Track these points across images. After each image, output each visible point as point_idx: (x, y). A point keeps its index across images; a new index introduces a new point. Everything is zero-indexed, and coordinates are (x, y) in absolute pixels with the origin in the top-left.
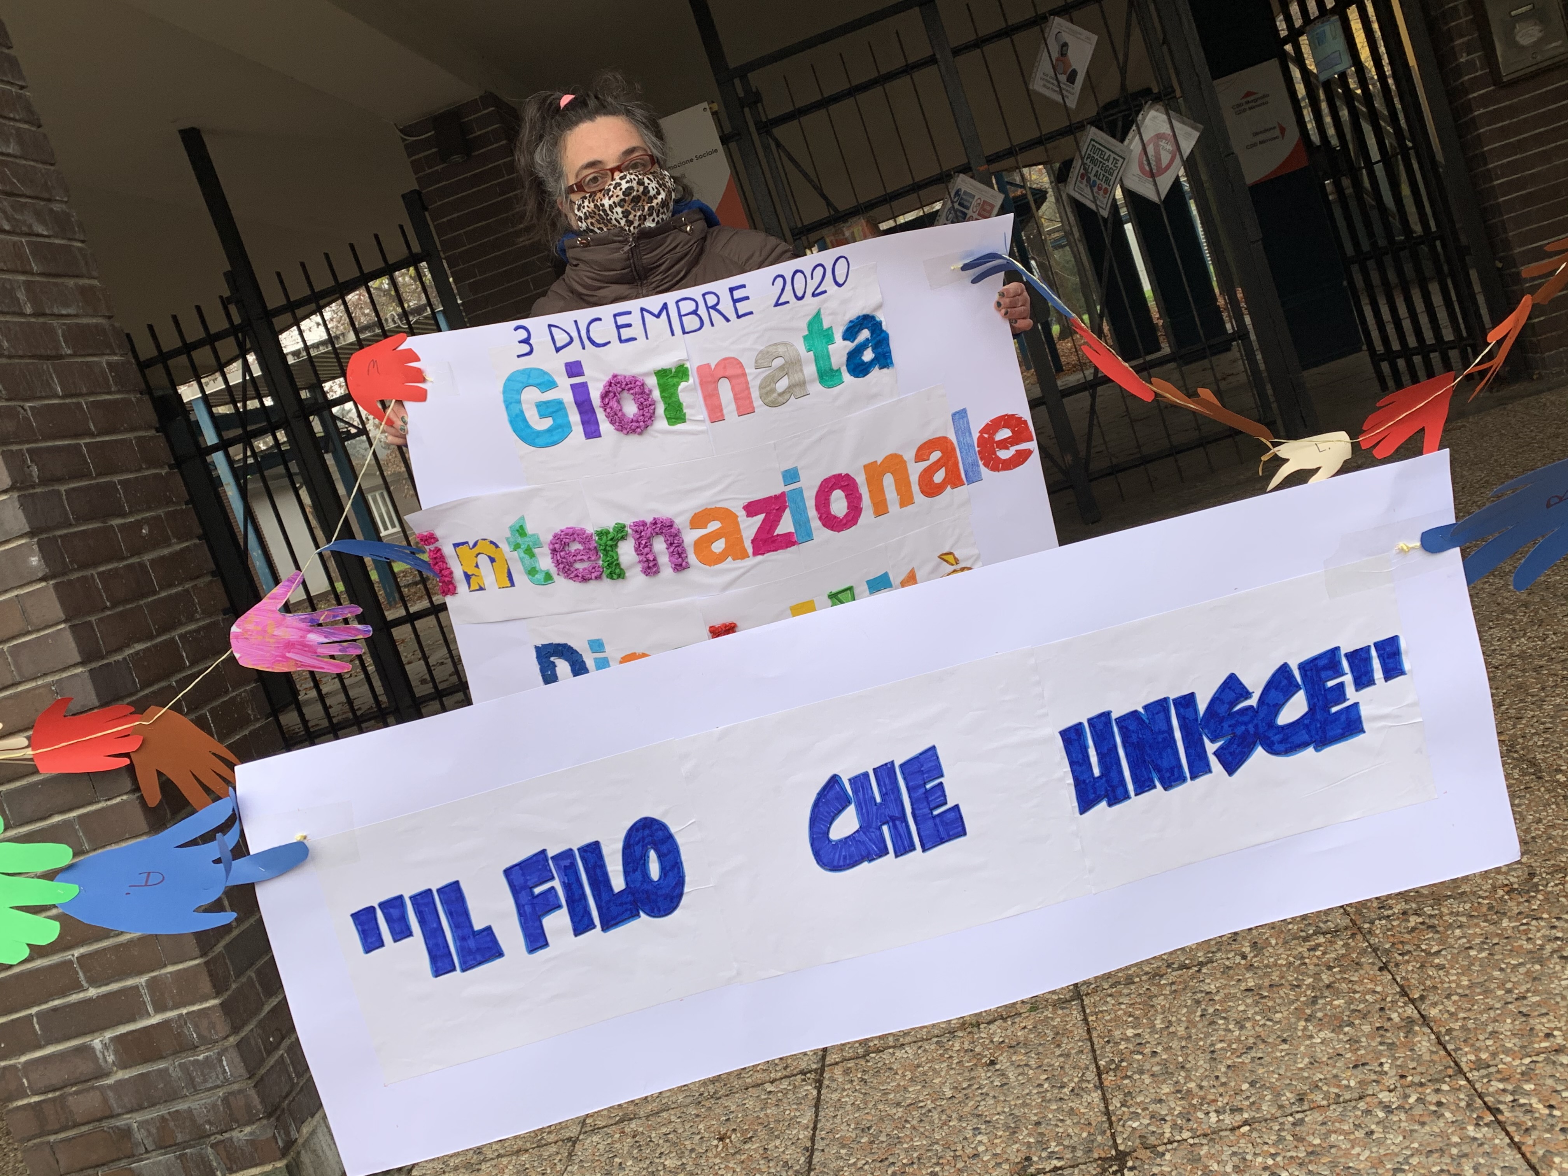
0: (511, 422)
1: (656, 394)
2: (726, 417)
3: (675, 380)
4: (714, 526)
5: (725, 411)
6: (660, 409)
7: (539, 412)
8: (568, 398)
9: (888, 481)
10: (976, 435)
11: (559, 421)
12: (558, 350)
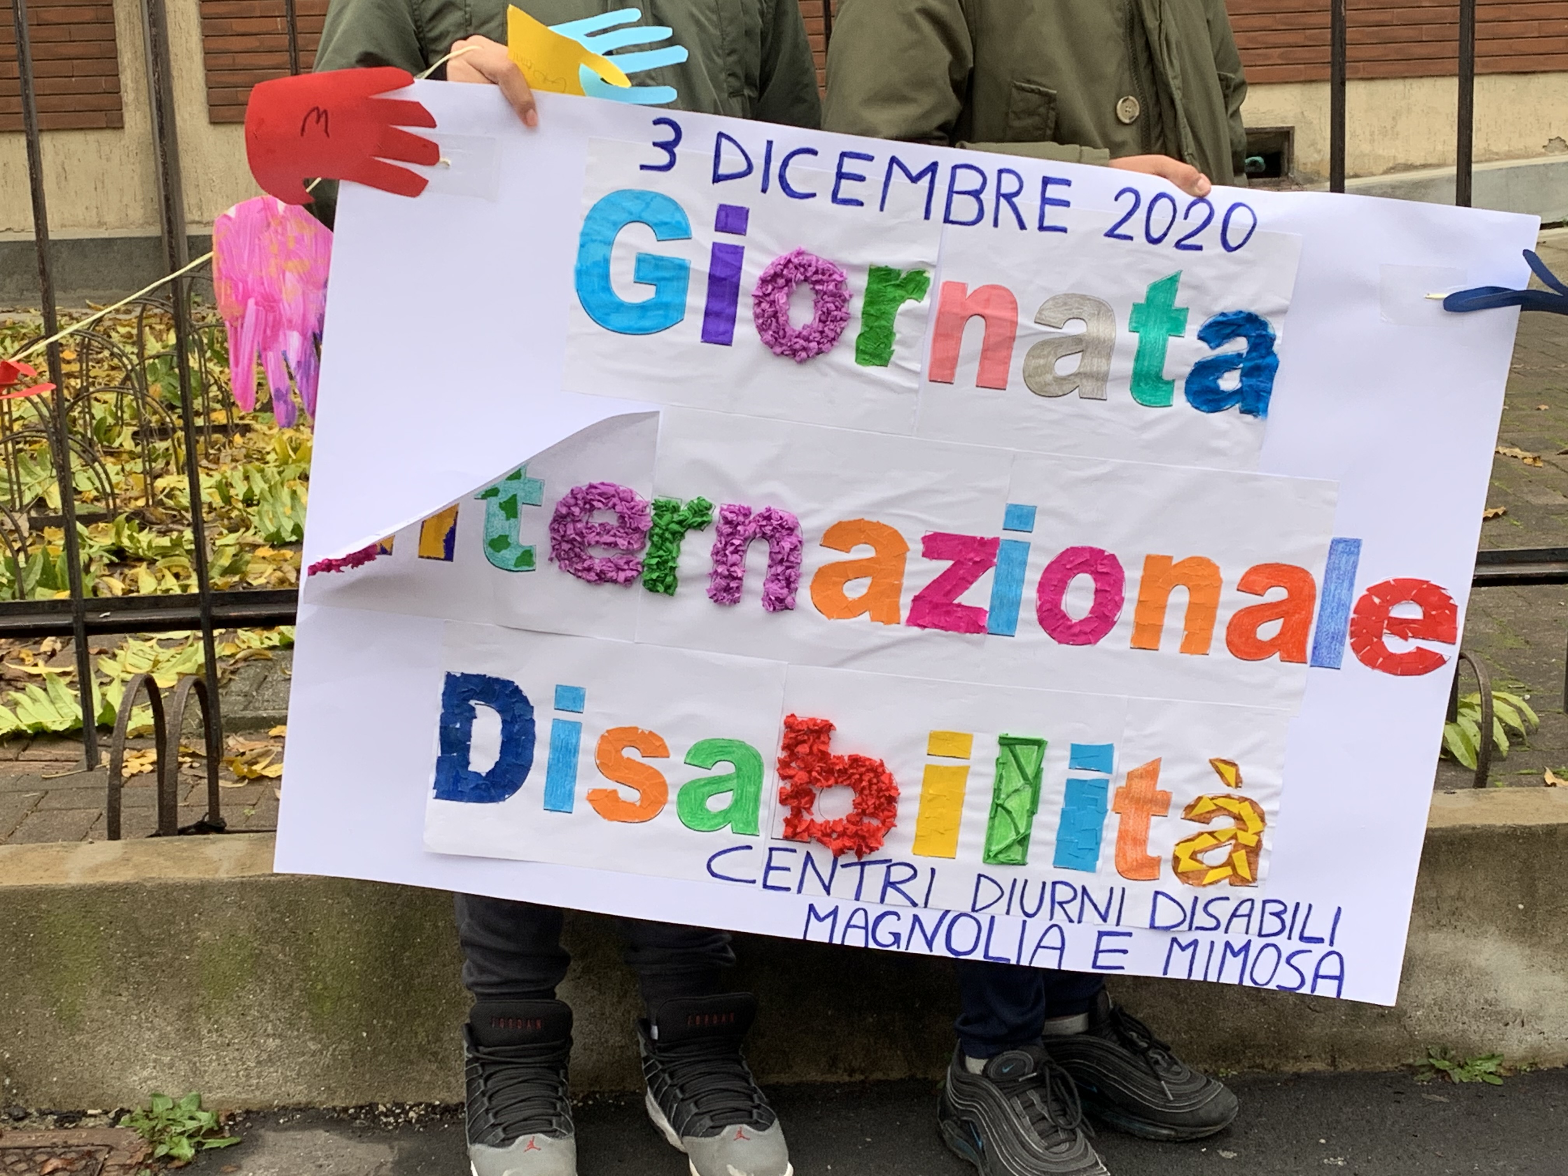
0: (580, 273)
1: (857, 305)
2: (956, 380)
3: (899, 292)
4: (863, 552)
5: (959, 370)
6: (852, 332)
7: (637, 270)
8: (701, 265)
9: (1179, 597)
10: (1359, 591)
11: (666, 298)
12: (717, 178)
